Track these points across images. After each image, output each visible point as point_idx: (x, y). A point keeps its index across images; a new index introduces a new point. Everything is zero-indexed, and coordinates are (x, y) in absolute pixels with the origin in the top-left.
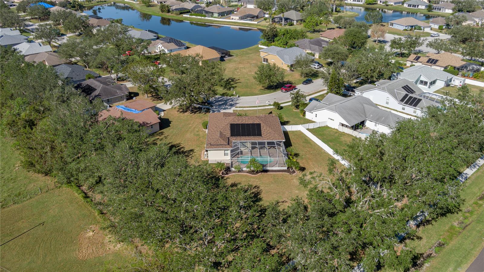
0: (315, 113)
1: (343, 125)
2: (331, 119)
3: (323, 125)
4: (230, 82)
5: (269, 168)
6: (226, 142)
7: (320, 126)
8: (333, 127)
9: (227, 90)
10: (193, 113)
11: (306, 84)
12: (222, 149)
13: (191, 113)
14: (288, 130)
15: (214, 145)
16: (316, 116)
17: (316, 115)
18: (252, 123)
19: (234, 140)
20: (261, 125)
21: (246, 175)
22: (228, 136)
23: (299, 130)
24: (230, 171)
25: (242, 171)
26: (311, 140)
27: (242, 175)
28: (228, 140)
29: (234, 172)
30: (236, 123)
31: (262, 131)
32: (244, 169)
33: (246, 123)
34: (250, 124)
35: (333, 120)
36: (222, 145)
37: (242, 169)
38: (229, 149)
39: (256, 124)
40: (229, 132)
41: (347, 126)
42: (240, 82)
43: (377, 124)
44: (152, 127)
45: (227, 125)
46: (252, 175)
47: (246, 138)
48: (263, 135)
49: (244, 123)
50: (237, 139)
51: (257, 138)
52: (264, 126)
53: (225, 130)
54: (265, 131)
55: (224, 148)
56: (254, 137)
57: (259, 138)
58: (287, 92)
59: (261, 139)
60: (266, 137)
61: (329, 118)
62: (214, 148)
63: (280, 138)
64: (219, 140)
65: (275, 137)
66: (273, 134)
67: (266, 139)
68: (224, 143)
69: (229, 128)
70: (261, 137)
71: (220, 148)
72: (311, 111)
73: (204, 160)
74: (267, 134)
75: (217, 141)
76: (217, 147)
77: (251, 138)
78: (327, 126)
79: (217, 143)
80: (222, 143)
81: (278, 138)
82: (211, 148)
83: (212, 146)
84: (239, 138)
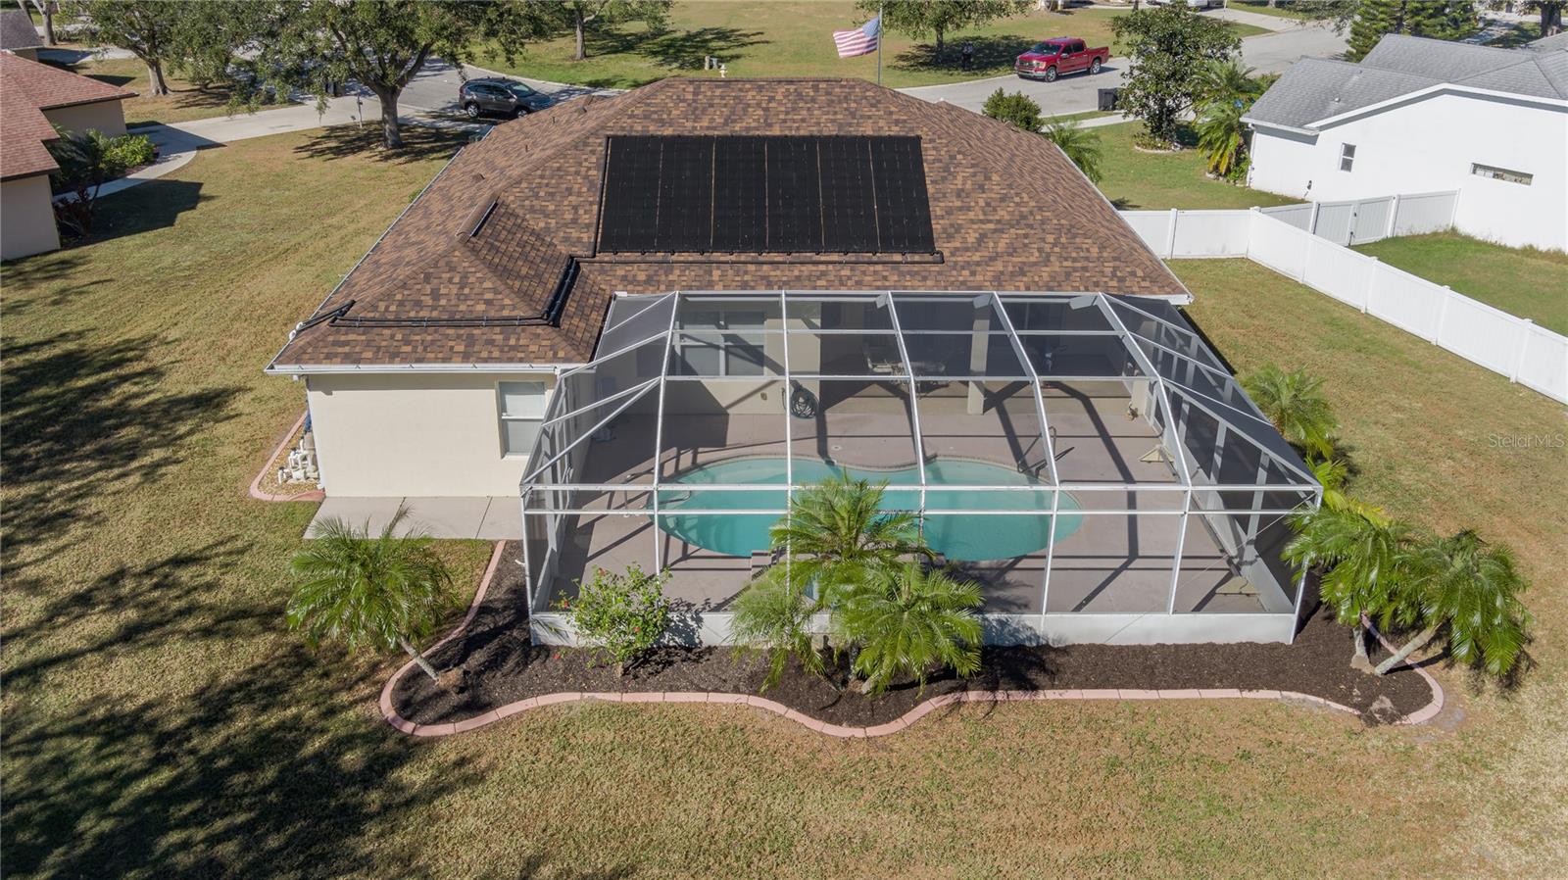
2: (1499, 173)
3: (1424, 227)
4: (706, 41)
5: (1049, 625)
6: (525, 296)
7: (1402, 232)
8: (1515, 241)
9: (681, 67)
10: (399, 155)
12: (467, 368)
15: (381, 323)
16: (1347, 165)
17: (1350, 150)
18: (830, 130)
19: (628, 281)
20: (929, 154)
21: (732, 731)
22: (578, 251)
23: (1234, 250)
24: (534, 651)
25: (694, 652)
26: (1378, 323)
27: (676, 719)
28: (553, 283)
29: (579, 670)
30: (668, 132)
31: (936, 209)
32: (716, 630)
33: (776, 131)
34: (811, 140)
35: (1524, 177)
36: (473, 322)
37: (688, 633)
38: (541, 368)
39: (878, 141)
40: (589, 215)
42: (767, 42)
45: (581, 144)
46: (817, 725)
47: (765, 267)
48: (950, 237)
49: (748, 129)
50: (671, 278)
51: (879, 267)
52: (952, 157)
53: (552, 194)
54: (969, 209)
55: (496, 354)
56: (851, 257)
57: (904, 268)
58: (1058, 78)
59: (925, 279)
60: (978, 264)
61: (1476, 167)
62: (369, 355)
63: (1133, 274)
64: (446, 276)
65: (1075, 260)
66: (1050, 239)
67: (979, 278)
68: (503, 307)
69: (593, 172)
70: (927, 257)
71: (445, 360)
72: (1301, 126)
73: (267, 497)
74: (995, 231)
75: (428, 278)
76: (408, 349)
77: (822, 267)
78: (1454, 230)
79: (418, 304)
80: (481, 307)
81: (1108, 271)
82: (329, 357)
83: (351, 337)
84: (694, 267)
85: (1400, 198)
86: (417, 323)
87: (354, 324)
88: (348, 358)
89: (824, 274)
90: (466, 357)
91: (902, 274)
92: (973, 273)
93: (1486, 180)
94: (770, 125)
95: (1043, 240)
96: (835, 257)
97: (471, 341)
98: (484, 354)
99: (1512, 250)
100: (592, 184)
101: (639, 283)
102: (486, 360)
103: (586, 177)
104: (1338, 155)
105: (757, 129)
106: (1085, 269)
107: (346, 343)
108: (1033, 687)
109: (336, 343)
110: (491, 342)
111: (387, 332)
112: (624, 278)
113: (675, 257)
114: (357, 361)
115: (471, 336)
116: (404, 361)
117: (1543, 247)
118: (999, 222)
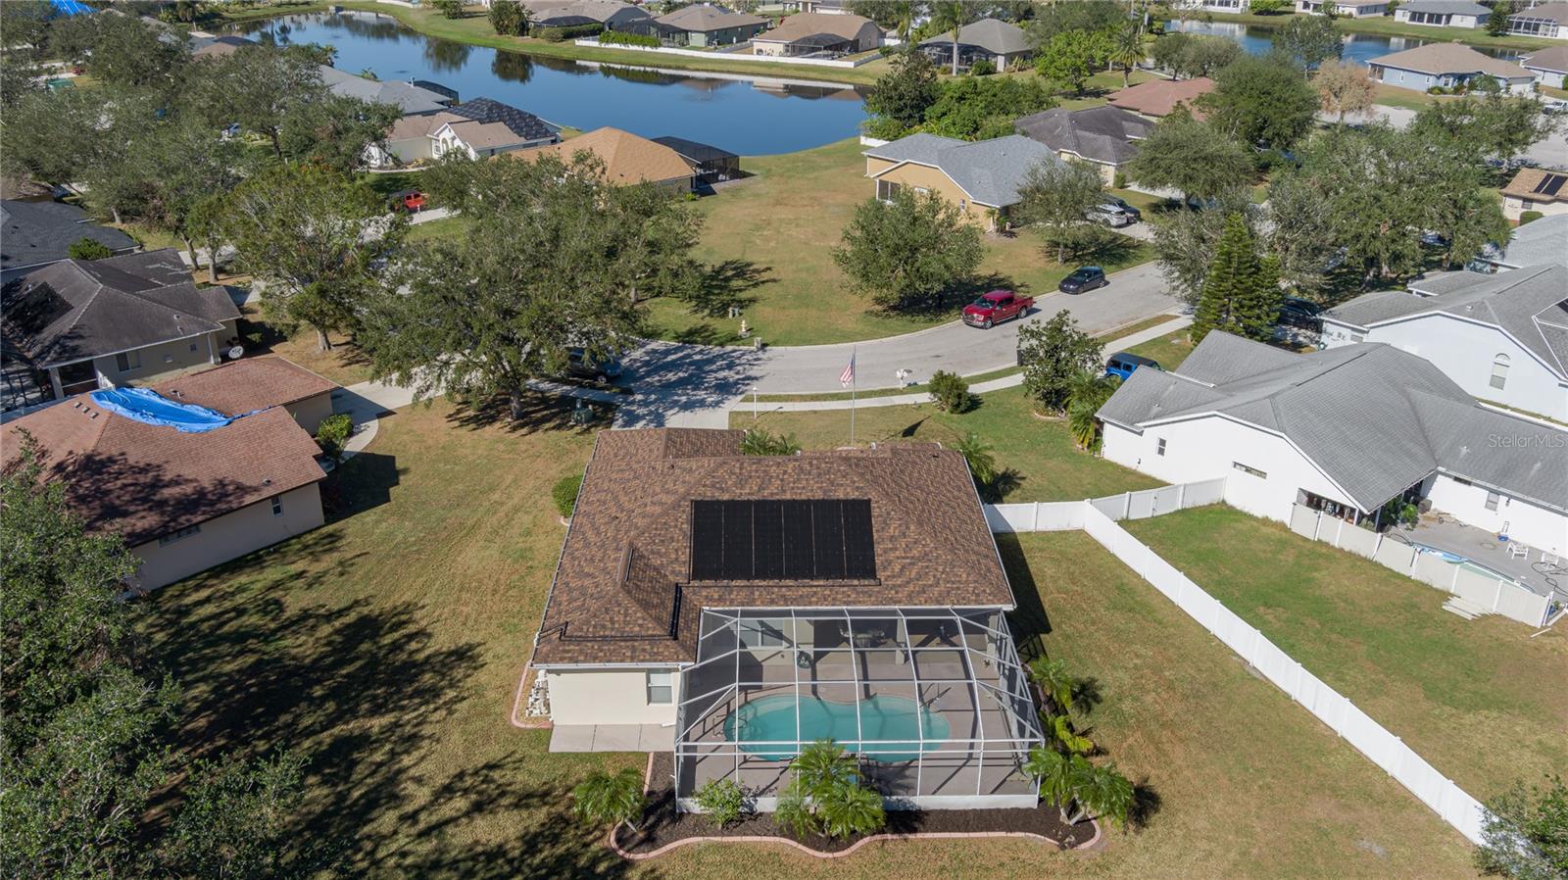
0: (1152, 435)
1: (1315, 502)
2: (1248, 470)
3: (1203, 500)
4: (728, 279)
5: (921, 801)
6: (658, 620)
7: (1188, 505)
8: (1259, 513)
9: (711, 315)
10: (522, 426)
11: (1075, 292)
12: (633, 665)
13: (514, 429)
14: (1016, 530)
15: (586, 639)
16: (1161, 452)
17: (1163, 442)
18: (819, 495)
19: (709, 599)
20: (875, 512)
21: (774, 857)
22: (681, 580)
24: (677, 816)
25: (754, 815)
26: (1149, 587)
27: (746, 850)
28: (670, 606)
29: (701, 826)
30: (726, 497)
31: (878, 549)
32: (766, 804)
33: (788, 496)
34: (808, 502)
35: (1262, 474)
36: (633, 639)
37: (751, 807)
38: (670, 665)
39: (846, 502)
40: (685, 555)
41: (1343, 507)
42: (774, 281)
43: (1503, 499)
44: (277, 510)
45: (676, 506)
46: (811, 852)
47: (784, 589)
48: (885, 569)
49: (772, 494)
50: (732, 596)
51: (845, 589)
52: (888, 513)
53: (663, 541)
54: (896, 549)
55: (648, 657)
56: (830, 582)
57: (859, 589)
58: (993, 325)
59: (870, 596)
60: (900, 586)
61: (1236, 464)
62: (582, 658)
63: (984, 591)
64: (616, 609)
65: (953, 583)
66: (940, 569)
67: (900, 595)
68: (648, 629)
69: (685, 526)
70: (872, 582)
71: (622, 661)
72: (1132, 424)
73: (523, 726)
74: (910, 564)
75: (607, 611)
76: (601, 654)
77: (814, 589)
78: (1224, 501)
79: (604, 627)
80: (637, 629)
81: (971, 589)
82: (562, 659)
83: (572, 647)
84: (745, 590)
85: (1185, 486)
86: (605, 639)
87: (571, 639)
88: (572, 660)
89: (815, 593)
90: (632, 659)
91: (858, 593)
92: (897, 592)
93: (1242, 472)
94: (784, 491)
95: (936, 570)
96: (821, 583)
97: (634, 649)
98: (642, 657)
99: (1256, 519)
100: (685, 535)
101: (715, 601)
102: (642, 661)
103: (681, 529)
104: (1156, 446)
105: (777, 494)
106: (958, 588)
107: (568, 651)
108: (915, 830)
109: (565, 651)
110: (644, 650)
111: (589, 644)
112: (706, 597)
113: (733, 583)
114: (577, 662)
115: (633, 646)
116: (600, 661)
117: (1274, 519)
118: (913, 558)
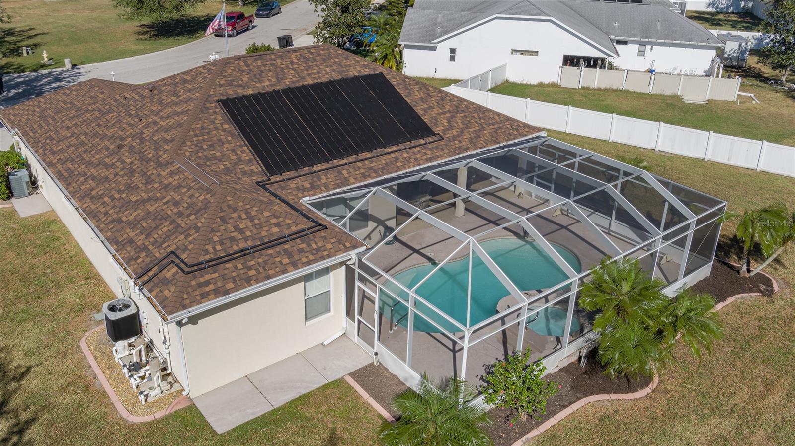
0: (443, 48)
1: (571, 61)
2: (523, 52)
3: (499, 81)
7: (494, 85)
9: (8, 56)
12: (299, 272)
15: (220, 260)
16: (452, 58)
17: (453, 51)
20: (393, 82)
22: (258, 178)
31: (418, 111)
34: (331, 84)
35: (535, 53)
36: (279, 241)
39: (364, 78)
41: (596, 60)
43: (649, 47)
45: (203, 109)
47: (366, 162)
48: (436, 125)
49: (293, 82)
50: (324, 181)
51: (418, 149)
53: (211, 146)
54: (432, 108)
55: (311, 257)
56: (401, 146)
57: (430, 146)
58: (238, 34)
59: (442, 149)
60: (458, 136)
61: (513, 51)
62: (230, 285)
64: (235, 215)
65: (494, 124)
67: (464, 143)
68: (289, 226)
69: (225, 126)
70: (435, 137)
71: (284, 271)
72: (429, 42)
73: (148, 418)
74: (451, 117)
75: (224, 220)
76: (252, 272)
77: (393, 155)
78: (507, 81)
79: (232, 239)
80: (275, 230)
81: (508, 126)
82: (205, 296)
83: (208, 277)
84: (330, 171)
85: (493, 70)
86: (244, 253)
87: (199, 267)
88: (220, 292)
89: (396, 159)
90: (295, 266)
91: (431, 150)
92: (460, 142)
93: (518, 56)
94: (303, 78)
96: (394, 148)
97: (290, 255)
98: (304, 260)
99: (534, 86)
100: (232, 135)
101: (308, 190)
102: (309, 263)
103: (224, 130)
104: (448, 54)
105: (298, 81)
106: (501, 128)
107: (207, 283)
109: (200, 285)
110: (301, 251)
111: (228, 265)
112: (298, 188)
113: (315, 168)
114: (227, 292)
115: (286, 251)
116: (257, 281)
117: (546, 83)
118: (449, 112)
